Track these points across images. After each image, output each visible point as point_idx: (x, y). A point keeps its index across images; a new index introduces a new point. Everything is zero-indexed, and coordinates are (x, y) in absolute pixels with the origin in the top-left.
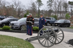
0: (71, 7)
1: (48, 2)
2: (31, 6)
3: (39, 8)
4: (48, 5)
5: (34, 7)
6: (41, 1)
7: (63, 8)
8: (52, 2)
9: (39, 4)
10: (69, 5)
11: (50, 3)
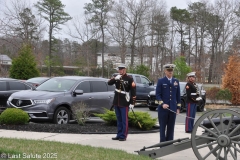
0: (181, 32)
1: (88, 8)
2: (17, 23)
3: (54, 32)
4: (92, 21)
5: (29, 28)
6: (59, 5)
7: (152, 34)
8: (106, 11)
9: (52, 14)
10: (175, 22)
11: (99, 10)
